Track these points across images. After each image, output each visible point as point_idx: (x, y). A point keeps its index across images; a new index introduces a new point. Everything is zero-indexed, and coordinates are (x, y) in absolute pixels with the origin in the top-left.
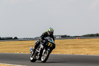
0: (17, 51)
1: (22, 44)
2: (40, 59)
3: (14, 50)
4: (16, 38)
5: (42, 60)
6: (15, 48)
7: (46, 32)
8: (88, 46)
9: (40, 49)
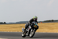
0: (6, 30)
1: (8, 26)
2: (29, 35)
3: (4, 30)
4: (5, 23)
5: (30, 36)
6: (4, 28)
7: (33, 19)
8: (47, 27)
9: (29, 29)
